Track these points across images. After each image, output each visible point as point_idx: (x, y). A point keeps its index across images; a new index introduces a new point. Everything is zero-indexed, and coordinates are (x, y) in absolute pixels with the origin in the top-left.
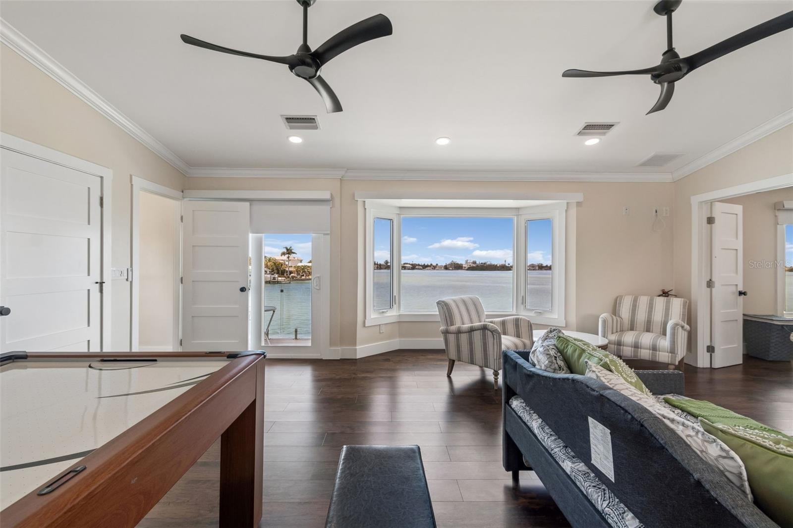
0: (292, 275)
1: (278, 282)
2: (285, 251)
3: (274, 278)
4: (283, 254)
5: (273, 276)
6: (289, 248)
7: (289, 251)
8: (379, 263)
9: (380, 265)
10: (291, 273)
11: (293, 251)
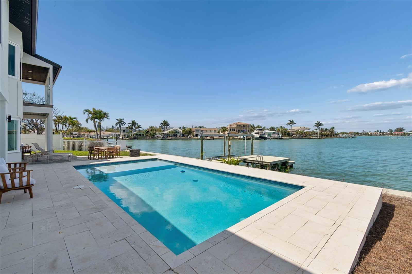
0: (294, 135)
1: (281, 139)
2: (289, 122)
3: (279, 136)
4: (288, 124)
5: (278, 135)
6: (291, 121)
7: (292, 123)
8: (382, 132)
9: (383, 133)
10: (293, 134)
11: (294, 122)
